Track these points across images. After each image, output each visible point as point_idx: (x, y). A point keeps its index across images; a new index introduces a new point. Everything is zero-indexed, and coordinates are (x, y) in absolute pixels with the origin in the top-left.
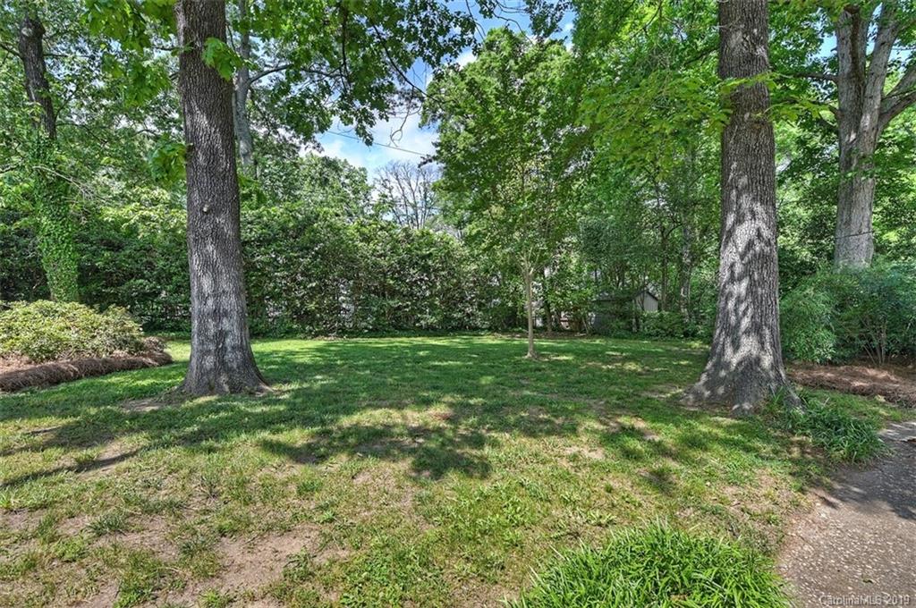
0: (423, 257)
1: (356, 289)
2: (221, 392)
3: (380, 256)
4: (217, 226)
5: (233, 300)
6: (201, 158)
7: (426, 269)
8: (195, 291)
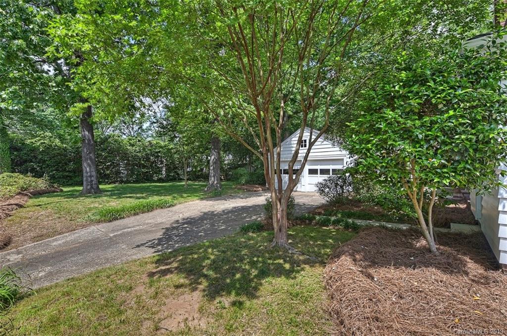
0: (157, 152)
1: (127, 164)
2: (92, 193)
3: (138, 152)
4: (90, 156)
5: (94, 173)
6: (87, 142)
7: (158, 156)
8: (84, 172)
